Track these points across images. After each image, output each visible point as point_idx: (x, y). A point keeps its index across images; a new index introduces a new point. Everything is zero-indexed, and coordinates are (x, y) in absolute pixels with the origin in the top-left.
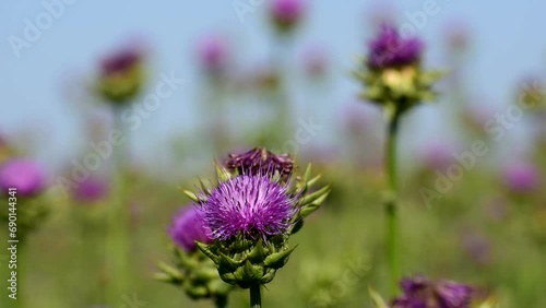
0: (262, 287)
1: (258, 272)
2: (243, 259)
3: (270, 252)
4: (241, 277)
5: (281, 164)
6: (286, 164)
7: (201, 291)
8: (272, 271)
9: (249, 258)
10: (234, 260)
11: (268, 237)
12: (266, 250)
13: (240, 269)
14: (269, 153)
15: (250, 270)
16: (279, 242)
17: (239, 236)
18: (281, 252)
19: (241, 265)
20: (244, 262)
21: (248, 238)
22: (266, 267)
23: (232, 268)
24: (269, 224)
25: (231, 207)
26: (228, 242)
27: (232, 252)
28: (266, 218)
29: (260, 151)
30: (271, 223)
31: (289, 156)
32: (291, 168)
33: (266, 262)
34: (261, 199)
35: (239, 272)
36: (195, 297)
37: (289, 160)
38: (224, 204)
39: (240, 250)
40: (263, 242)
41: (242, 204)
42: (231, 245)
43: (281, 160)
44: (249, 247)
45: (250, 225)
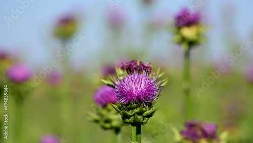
0: (142, 126)
1: (140, 119)
2: (134, 113)
3: (146, 110)
4: (132, 121)
5: (146, 67)
6: (148, 67)
7: (108, 125)
8: (147, 119)
9: (136, 113)
10: (129, 113)
11: (146, 103)
12: (144, 109)
13: (132, 118)
14: (141, 63)
15: (137, 118)
16: (150, 105)
17: (132, 102)
18: (151, 110)
19: (132, 116)
20: (134, 115)
21: (136, 103)
22: (144, 117)
23: (128, 117)
24: (146, 97)
25: (129, 89)
26: (127, 105)
27: (129, 110)
28: (145, 94)
29: (136, 61)
30: (147, 97)
31: (150, 64)
32: (151, 69)
33: (144, 114)
34: (143, 86)
35: (132, 119)
36: (105, 128)
37: (150, 66)
38: (125, 87)
39: (132, 109)
40: (143, 106)
41: (134, 88)
42: (128, 106)
43: (146, 65)
44: (136, 107)
45: (137, 98)
